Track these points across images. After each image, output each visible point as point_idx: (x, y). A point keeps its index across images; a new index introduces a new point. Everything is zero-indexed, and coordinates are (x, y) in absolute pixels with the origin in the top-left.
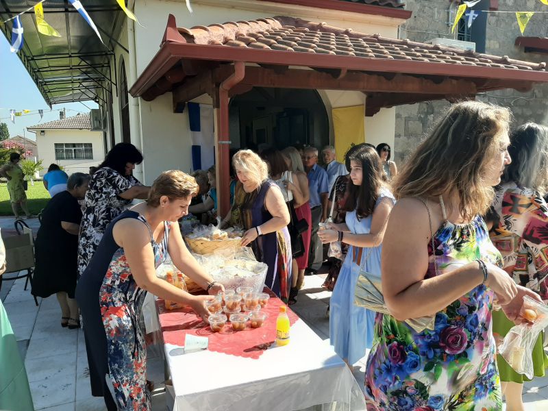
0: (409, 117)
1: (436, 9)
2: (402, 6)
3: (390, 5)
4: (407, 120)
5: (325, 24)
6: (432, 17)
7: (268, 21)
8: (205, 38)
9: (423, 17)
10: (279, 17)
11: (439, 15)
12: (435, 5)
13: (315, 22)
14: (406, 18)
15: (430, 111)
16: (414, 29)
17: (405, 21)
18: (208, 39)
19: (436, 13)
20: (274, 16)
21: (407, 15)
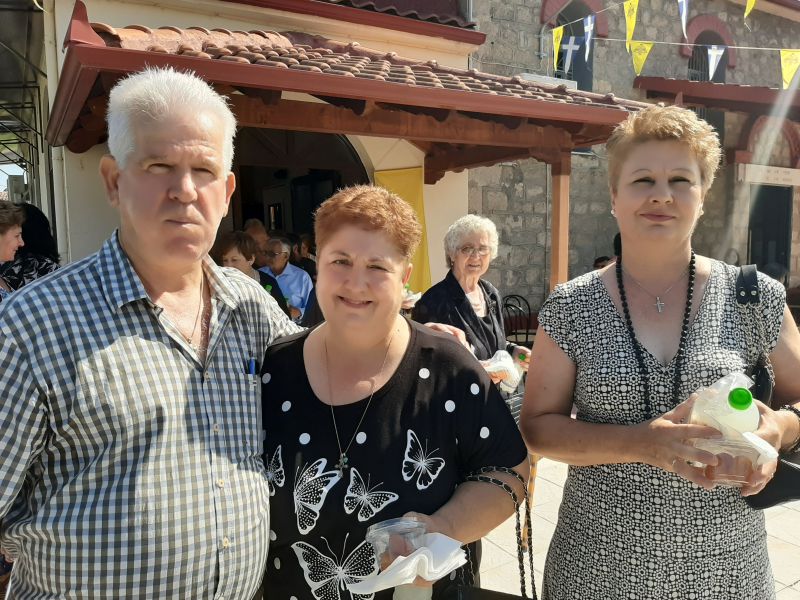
0: (488, 186)
1: (522, 33)
2: (472, 26)
3: (454, 23)
4: (485, 190)
5: (357, 45)
6: (517, 44)
8: (142, 42)
9: (504, 44)
10: (289, 32)
11: (527, 43)
12: (522, 27)
13: (344, 43)
14: (478, 44)
15: (518, 178)
16: (492, 60)
17: (476, 48)
18: (148, 44)
19: (522, 39)
20: (281, 30)
21: (479, 39)
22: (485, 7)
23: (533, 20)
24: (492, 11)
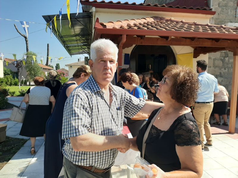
0: (215, 59)
1: (229, 10)
2: (211, 9)
3: (205, 9)
4: (214, 60)
5: (173, 19)
6: (227, 13)
7: (146, 19)
8: (111, 26)
9: (223, 14)
10: (154, 17)
11: (231, 13)
12: (230, 8)
13: (168, 18)
14: (213, 15)
15: (226, 56)
16: (218, 19)
17: (213, 16)
18: (113, 26)
19: (229, 12)
20: (151, 16)
21: (214, 13)
22: (217, 3)
23: (234, 5)
24: (219, 4)
